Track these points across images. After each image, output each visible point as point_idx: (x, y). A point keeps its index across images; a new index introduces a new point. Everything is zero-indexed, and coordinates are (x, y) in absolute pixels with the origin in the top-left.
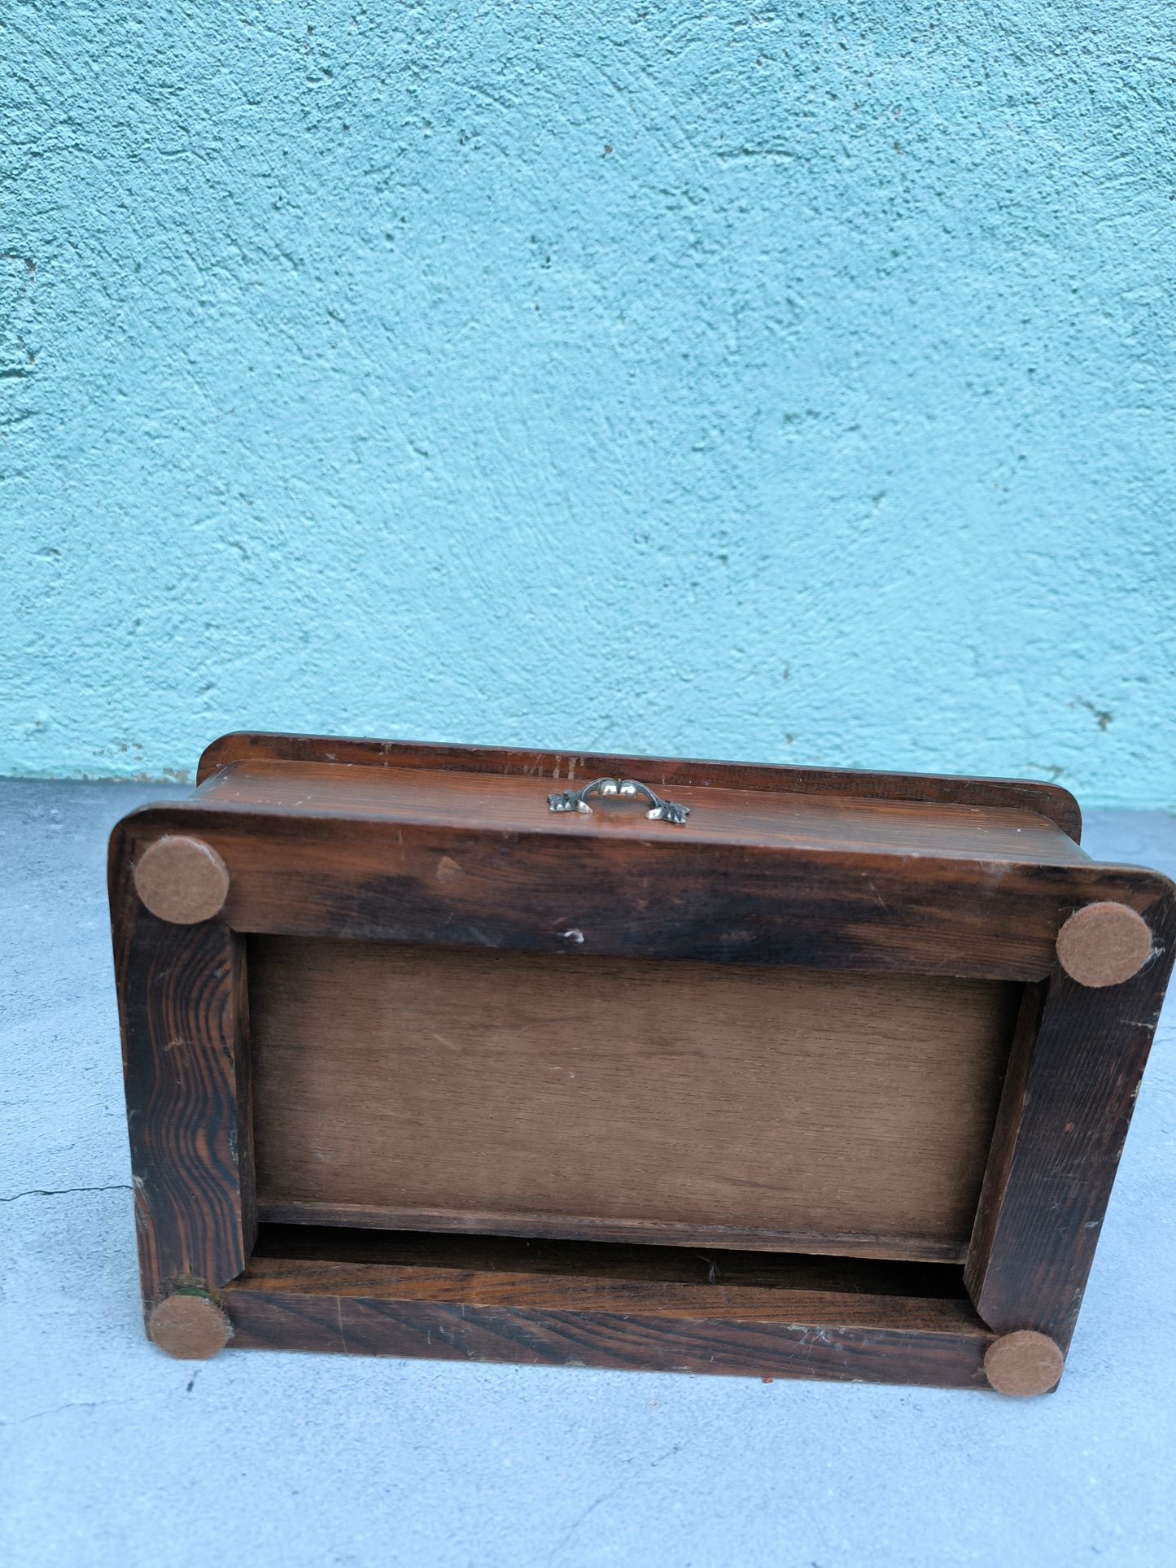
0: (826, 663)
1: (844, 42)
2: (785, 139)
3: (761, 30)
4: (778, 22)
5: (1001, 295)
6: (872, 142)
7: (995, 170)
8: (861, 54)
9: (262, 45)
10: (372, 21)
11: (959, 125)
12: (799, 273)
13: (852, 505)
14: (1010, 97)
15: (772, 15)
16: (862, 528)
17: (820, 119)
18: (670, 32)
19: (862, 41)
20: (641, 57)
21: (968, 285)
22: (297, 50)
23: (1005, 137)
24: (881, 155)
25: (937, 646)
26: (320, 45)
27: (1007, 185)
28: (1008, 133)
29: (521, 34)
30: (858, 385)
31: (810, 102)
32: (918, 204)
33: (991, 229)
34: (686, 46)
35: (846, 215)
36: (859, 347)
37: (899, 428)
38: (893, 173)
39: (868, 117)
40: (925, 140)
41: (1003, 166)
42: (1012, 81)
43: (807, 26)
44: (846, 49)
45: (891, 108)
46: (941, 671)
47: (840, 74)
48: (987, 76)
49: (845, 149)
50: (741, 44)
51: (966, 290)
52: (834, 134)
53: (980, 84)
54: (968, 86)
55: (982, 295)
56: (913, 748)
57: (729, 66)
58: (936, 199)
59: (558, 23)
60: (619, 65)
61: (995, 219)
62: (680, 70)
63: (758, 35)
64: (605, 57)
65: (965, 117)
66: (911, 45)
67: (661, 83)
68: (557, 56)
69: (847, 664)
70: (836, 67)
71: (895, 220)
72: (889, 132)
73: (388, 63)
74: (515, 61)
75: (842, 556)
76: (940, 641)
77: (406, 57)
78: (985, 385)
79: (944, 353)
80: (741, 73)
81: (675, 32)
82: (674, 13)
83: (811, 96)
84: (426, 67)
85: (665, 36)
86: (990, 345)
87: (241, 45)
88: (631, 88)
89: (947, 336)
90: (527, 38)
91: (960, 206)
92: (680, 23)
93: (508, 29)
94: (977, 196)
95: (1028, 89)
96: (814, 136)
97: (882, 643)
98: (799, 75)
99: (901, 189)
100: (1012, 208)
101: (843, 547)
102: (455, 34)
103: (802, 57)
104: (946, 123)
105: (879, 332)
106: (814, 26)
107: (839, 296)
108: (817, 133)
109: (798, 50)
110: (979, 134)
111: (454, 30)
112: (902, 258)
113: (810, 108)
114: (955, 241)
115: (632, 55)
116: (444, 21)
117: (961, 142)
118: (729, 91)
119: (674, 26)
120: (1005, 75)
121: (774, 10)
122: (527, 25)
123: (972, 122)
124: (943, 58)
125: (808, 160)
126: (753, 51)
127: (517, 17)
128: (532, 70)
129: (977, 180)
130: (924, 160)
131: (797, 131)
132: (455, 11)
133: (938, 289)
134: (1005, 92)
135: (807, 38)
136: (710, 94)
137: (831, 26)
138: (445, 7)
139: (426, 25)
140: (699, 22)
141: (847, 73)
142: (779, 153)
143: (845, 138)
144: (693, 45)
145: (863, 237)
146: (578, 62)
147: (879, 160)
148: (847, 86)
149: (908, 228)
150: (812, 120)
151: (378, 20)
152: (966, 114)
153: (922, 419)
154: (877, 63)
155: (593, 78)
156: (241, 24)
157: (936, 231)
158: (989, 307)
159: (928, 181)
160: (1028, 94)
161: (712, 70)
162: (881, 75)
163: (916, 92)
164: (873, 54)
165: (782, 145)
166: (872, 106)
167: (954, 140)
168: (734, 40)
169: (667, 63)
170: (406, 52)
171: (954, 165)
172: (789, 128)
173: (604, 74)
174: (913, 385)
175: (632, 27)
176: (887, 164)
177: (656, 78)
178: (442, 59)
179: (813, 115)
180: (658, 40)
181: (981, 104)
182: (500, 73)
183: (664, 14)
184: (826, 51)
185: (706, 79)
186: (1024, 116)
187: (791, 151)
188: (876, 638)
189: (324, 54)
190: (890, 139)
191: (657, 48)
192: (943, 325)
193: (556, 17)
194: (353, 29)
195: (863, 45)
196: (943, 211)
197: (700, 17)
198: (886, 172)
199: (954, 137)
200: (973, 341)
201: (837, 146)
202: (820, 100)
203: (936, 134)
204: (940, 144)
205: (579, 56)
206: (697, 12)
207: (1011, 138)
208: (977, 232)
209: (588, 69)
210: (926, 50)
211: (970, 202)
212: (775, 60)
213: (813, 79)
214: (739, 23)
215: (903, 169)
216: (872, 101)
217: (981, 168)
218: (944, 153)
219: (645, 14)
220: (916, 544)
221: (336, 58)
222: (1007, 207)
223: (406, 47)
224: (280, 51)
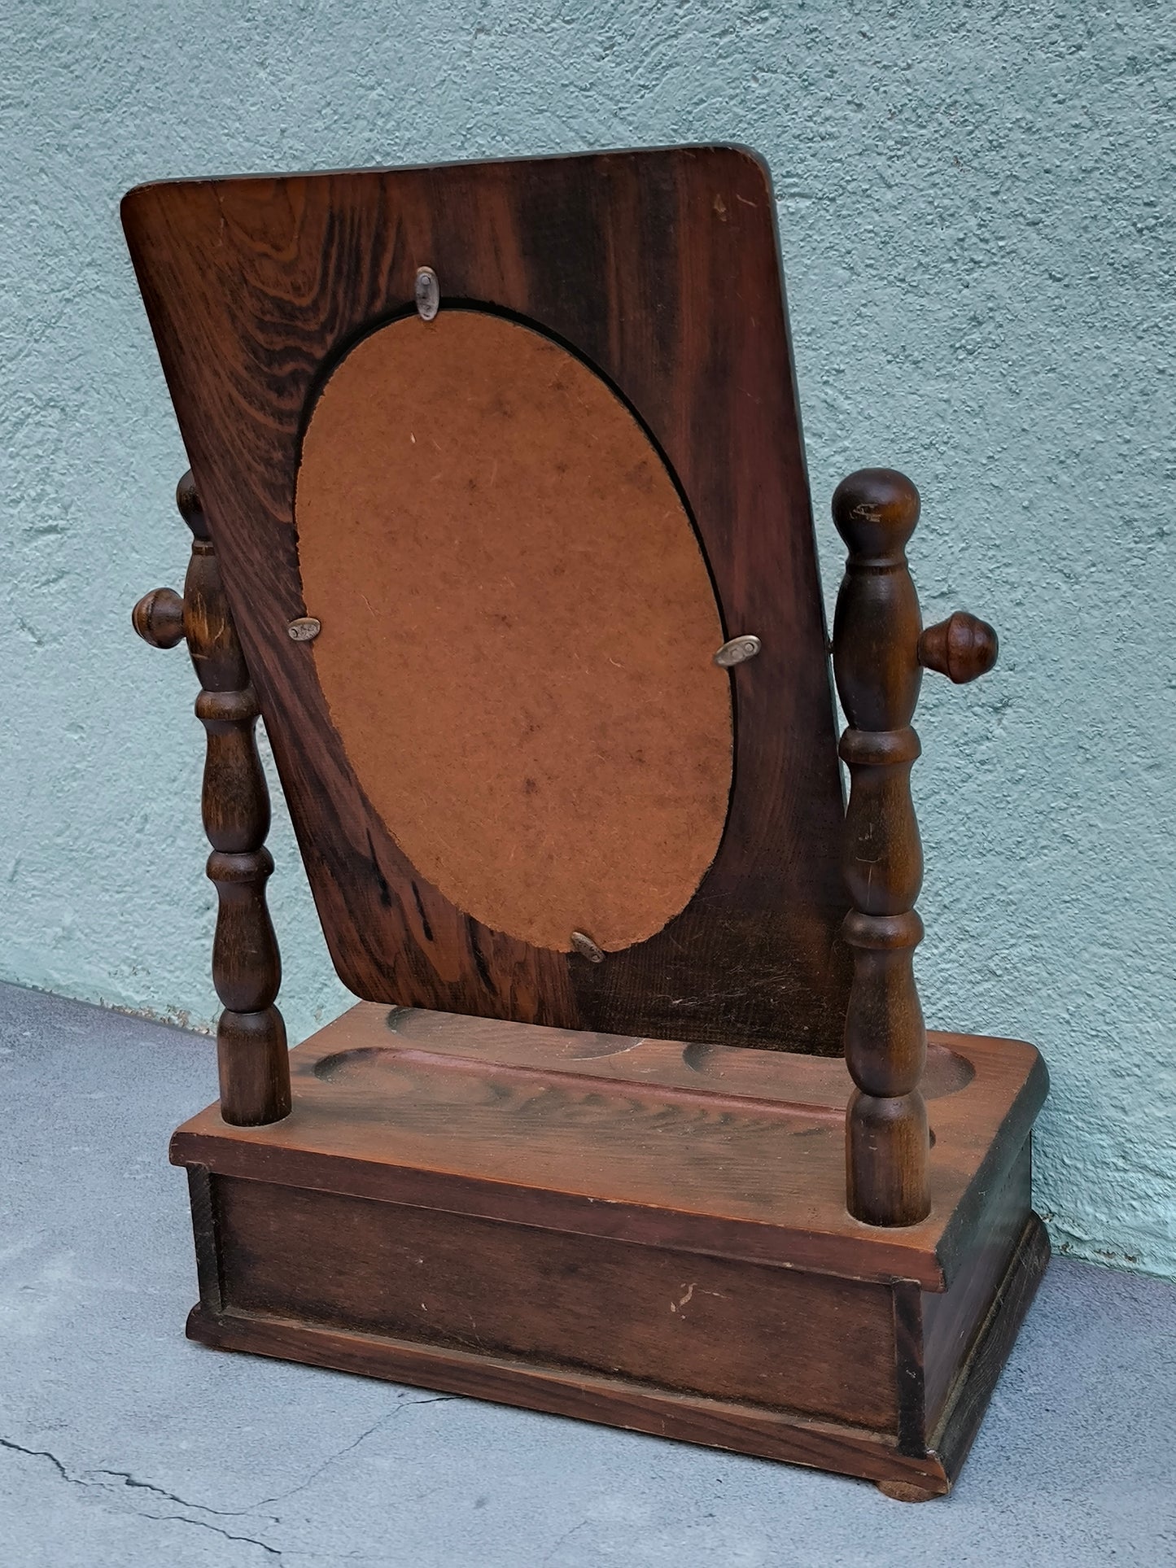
0: (946, 981)
1: (865, 29)
2: (798, 175)
3: (752, 36)
4: (773, 20)
5: (1162, 372)
6: (920, 162)
7: (1121, 174)
8: (891, 41)
9: (242, 157)
10: (335, 112)
11: (1052, 115)
12: (837, 363)
13: (957, 718)
14: (1134, 59)
15: (765, 14)
16: (978, 757)
17: (843, 140)
18: (642, 62)
19: (893, 23)
20: (611, 99)
21: (1102, 358)
22: (272, 157)
23: (1132, 121)
24: (937, 179)
25: (1137, 979)
26: (291, 148)
27: (1145, 194)
28: (1136, 114)
29: (479, 98)
30: (945, 527)
31: (827, 119)
32: (1001, 243)
33: (1131, 266)
34: (663, 75)
35: (895, 271)
36: (940, 468)
37: (1018, 595)
38: (958, 202)
39: (910, 127)
40: (1000, 146)
41: (1132, 165)
42: (1132, 34)
43: (811, 19)
44: (870, 39)
45: (943, 108)
46: (1151, 1026)
47: (865, 74)
48: (1090, 34)
49: (882, 177)
50: (730, 60)
51: (1102, 368)
52: (864, 159)
53: (1079, 48)
54: (1060, 55)
55: (1128, 374)
56: (1121, 1163)
57: (717, 92)
58: (1030, 232)
59: (516, 78)
60: (587, 115)
61: (1133, 251)
62: (656, 107)
63: (749, 44)
64: (570, 107)
65: (1060, 102)
66: (965, 13)
67: (636, 128)
68: (519, 117)
69: (980, 989)
70: (857, 66)
71: (969, 271)
72: (945, 143)
73: (352, 155)
74: (475, 131)
75: (951, 801)
76: (1138, 970)
77: (369, 146)
78: (1156, 521)
79: (1077, 472)
80: (732, 98)
81: (648, 60)
82: (643, 38)
83: (828, 112)
84: (388, 154)
85: (637, 68)
86: (1156, 455)
87: (225, 161)
88: (603, 141)
89: (1078, 444)
90: (485, 102)
91: (1070, 237)
92: (652, 48)
93: (466, 95)
94: (1095, 218)
95: (1162, 41)
96: (837, 165)
97: (1034, 959)
98: (808, 85)
99: (973, 222)
100: (1160, 230)
101: (952, 788)
102: (414, 111)
103: (809, 61)
104: (1029, 117)
105: (967, 442)
106: (822, 17)
107: (899, 392)
108: (840, 160)
109: (804, 53)
110: (1088, 124)
111: (412, 107)
112: (989, 327)
113: (828, 128)
114: (1070, 292)
115: (601, 99)
116: (402, 99)
117: (1057, 140)
118: (719, 123)
119: (646, 54)
120: (1120, 27)
121: (767, 6)
122: (485, 87)
123: (1074, 107)
124: (1017, 21)
125: (833, 200)
126: (745, 66)
127: (473, 80)
128: (493, 138)
129: (1091, 195)
130: (1001, 175)
131: (814, 162)
132: (413, 85)
133: (1053, 370)
134: (1122, 54)
135: (814, 35)
136: (696, 131)
137: (845, 12)
138: (403, 83)
139: (387, 106)
140: (675, 42)
141: (874, 71)
142: (793, 195)
143: (881, 162)
144: (670, 73)
145: (923, 301)
146: (541, 120)
147: (935, 185)
148: (877, 90)
149: (992, 281)
150: (831, 144)
151: (341, 110)
152: (1061, 97)
153: (1057, 580)
154: (917, 50)
155: (558, 136)
156: (224, 138)
157: (1038, 280)
158: (1143, 393)
159: (1013, 205)
160: (1162, 49)
161: (695, 100)
162: (924, 65)
163: (979, 79)
164: (909, 37)
165: (795, 185)
166: (914, 111)
167: (1045, 139)
168: (720, 56)
169: (641, 101)
170: (368, 141)
171: (1051, 177)
172: (802, 161)
173: (571, 129)
174: (1032, 524)
175: (597, 64)
176: (946, 190)
177: (630, 124)
178: (403, 143)
179: (831, 136)
180: (628, 75)
181: (1084, 78)
182: (459, 148)
183: (633, 41)
184: (841, 46)
185: (689, 113)
186: (1159, 83)
187: (807, 191)
188: (1025, 949)
189: (294, 157)
190: (947, 153)
191: (629, 85)
192: (1068, 427)
193: (514, 70)
194: (320, 124)
195: (893, 28)
196: (1043, 249)
197: (676, 36)
198: (946, 202)
199: (1045, 134)
200: (1124, 449)
201: (871, 175)
202: (840, 114)
203: (1017, 135)
204: (1023, 148)
205: (542, 111)
206: (671, 29)
207: (1142, 121)
208: (1105, 274)
209: (553, 125)
210: (987, 16)
211: (1085, 228)
212: (775, 72)
213: (831, 86)
214: (724, 33)
215: (973, 194)
216: (914, 104)
217: (1097, 174)
218: (1032, 160)
219: (613, 46)
220: (1070, 790)
221: (305, 160)
222: (1151, 229)
223: (367, 134)
224: (257, 161)
